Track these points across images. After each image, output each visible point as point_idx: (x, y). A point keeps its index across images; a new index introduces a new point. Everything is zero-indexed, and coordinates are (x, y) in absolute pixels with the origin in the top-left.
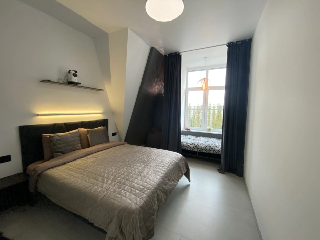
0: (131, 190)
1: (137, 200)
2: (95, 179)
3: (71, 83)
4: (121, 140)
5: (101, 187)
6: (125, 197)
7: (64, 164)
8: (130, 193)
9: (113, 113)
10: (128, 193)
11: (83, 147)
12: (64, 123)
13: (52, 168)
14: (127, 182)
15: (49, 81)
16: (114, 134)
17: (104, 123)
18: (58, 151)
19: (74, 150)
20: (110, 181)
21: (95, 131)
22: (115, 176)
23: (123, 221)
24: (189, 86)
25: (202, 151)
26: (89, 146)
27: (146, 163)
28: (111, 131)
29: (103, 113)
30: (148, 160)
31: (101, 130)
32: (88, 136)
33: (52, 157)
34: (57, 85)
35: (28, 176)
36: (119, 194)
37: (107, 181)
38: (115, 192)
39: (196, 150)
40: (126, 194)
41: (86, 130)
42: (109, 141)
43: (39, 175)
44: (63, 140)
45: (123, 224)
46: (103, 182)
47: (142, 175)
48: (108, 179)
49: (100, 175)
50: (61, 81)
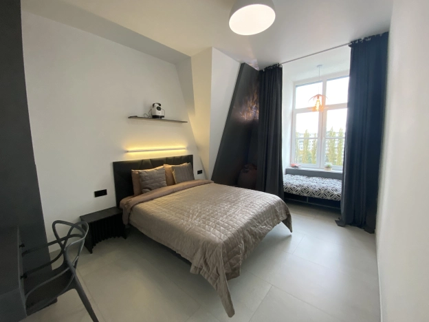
0: (216, 226)
1: (221, 235)
2: (181, 214)
3: (155, 117)
4: (207, 179)
5: (187, 221)
6: (209, 231)
7: (152, 199)
8: (215, 228)
9: (198, 148)
10: (212, 229)
11: (168, 185)
12: (151, 160)
13: (142, 202)
14: (211, 219)
15: (136, 117)
16: (200, 172)
17: (189, 159)
18: (146, 187)
19: (161, 186)
20: (195, 217)
21: (179, 167)
22: (200, 213)
23: (207, 253)
24: (297, 107)
25: (313, 196)
26: (174, 184)
27: (234, 203)
28: (196, 168)
29: (188, 148)
30: (236, 200)
31: (185, 166)
32: (173, 172)
33: (141, 193)
34: (144, 120)
35: (122, 210)
36: (204, 228)
37: (192, 217)
38: (199, 226)
39: (305, 195)
40: (210, 229)
41: (170, 166)
42: (193, 179)
43: (131, 209)
44: (151, 176)
45: (207, 256)
46: (189, 217)
47: (228, 214)
48: (193, 215)
49: (185, 211)
50: (146, 117)
